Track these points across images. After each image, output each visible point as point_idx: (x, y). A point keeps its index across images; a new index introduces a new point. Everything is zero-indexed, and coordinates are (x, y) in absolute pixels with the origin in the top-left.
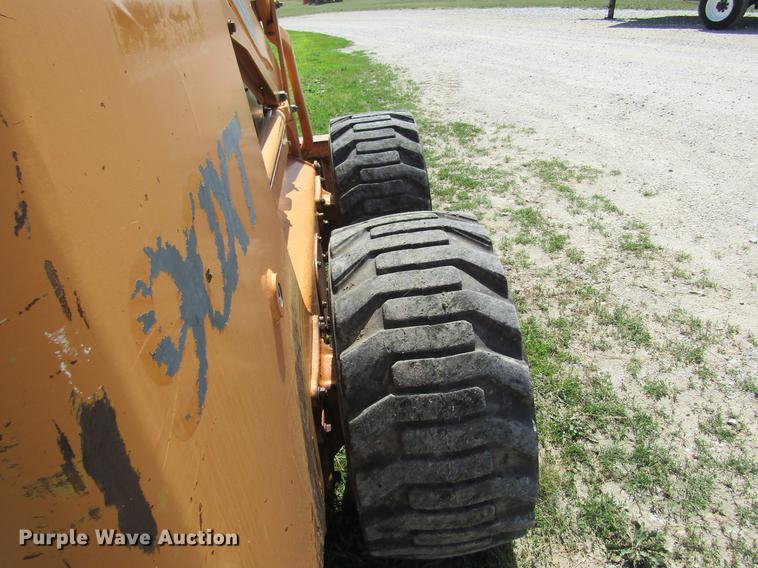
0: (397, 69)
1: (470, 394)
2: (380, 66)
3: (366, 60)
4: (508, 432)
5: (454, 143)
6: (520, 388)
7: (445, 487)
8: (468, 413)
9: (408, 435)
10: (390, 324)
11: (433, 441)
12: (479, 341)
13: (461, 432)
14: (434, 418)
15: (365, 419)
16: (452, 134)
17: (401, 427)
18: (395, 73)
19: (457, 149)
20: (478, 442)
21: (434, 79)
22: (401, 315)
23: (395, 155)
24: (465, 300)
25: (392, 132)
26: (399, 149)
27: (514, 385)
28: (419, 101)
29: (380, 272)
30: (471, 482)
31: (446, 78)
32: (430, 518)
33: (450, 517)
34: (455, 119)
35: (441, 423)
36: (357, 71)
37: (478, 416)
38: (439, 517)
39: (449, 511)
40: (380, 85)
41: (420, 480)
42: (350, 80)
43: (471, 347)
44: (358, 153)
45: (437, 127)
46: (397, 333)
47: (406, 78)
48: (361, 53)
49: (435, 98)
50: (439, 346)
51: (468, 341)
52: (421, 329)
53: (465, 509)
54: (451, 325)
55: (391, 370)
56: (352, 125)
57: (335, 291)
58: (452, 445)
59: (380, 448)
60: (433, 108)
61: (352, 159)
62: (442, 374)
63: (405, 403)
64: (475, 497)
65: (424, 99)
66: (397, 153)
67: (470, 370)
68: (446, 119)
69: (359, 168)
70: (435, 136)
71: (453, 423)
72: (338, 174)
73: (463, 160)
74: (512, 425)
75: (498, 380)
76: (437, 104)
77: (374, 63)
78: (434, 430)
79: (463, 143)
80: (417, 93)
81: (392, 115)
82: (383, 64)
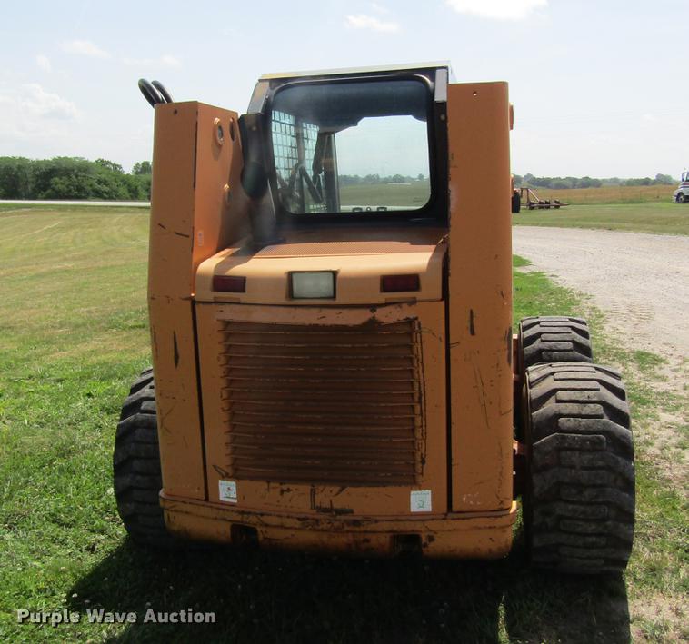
0: (580, 295)
1: (598, 438)
2: (561, 290)
3: (545, 282)
4: (617, 462)
5: (632, 368)
6: (625, 440)
7: (580, 486)
8: (595, 447)
9: (563, 454)
10: (559, 401)
11: (575, 458)
12: (605, 415)
13: (591, 457)
14: (577, 446)
15: (541, 443)
16: (631, 361)
17: (559, 450)
18: (579, 298)
19: (635, 373)
20: (600, 463)
21: (623, 309)
22: (566, 398)
23: (570, 345)
24: (600, 396)
25: (570, 330)
26: (573, 341)
27: (622, 439)
28: (602, 328)
29: (556, 380)
30: (594, 486)
31: (637, 309)
32: (570, 507)
33: (582, 508)
34: (637, 347)
35: (581, 450)
36: (533, 292)
37: (601, 450)
38: (576, 507)
39: (581, 503)
40: (558, 309)
41: (567, 480)
42: (526, 301)
43: (601, 417)
44: (542, 341)
45: (617, 353)
46: (562, 405)
47: (589, 304)
48: (539, 274)
49: (619, 327)
50: (583, 413)
51: (600, 413)
52: (575, 405)
53: (590, 504)
54: (592, 405)
55: (558, 422)
56: (539, 323)
57: (531, 387)
58: (586, 462)
59: (548, 462)
60: (615, 336)
61: (537, 344)
62: (584, 426)
63: (563, 438)
64: (597, 497)
65: (607, 328)
66: (571, 344)
67: (600, 427)
68: (628, 347)
69: (541, 350)
70: (613, 360)
71: (589, 451)
72: (526, 353)
73: (639, 383)
74: (620, 459)
75: (614, 435)
76: (620, 333)
77: (553, 286)
78: (577, 453)
79: (642, 369)
80: (601, 320)
81: (570, 319)
82: (565, 287)
